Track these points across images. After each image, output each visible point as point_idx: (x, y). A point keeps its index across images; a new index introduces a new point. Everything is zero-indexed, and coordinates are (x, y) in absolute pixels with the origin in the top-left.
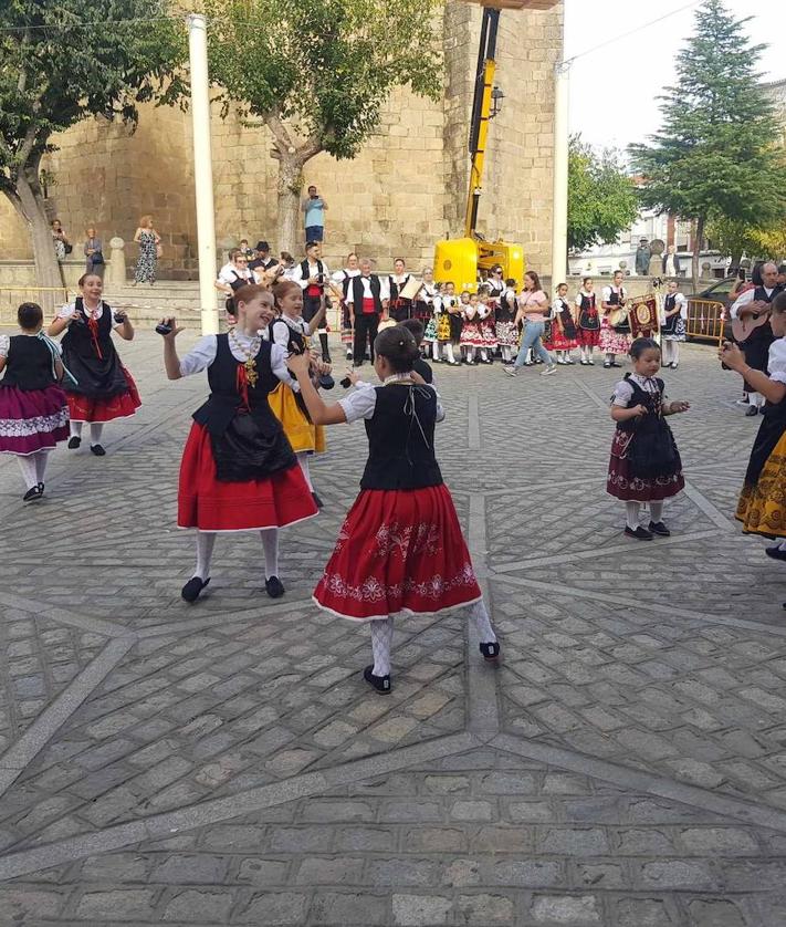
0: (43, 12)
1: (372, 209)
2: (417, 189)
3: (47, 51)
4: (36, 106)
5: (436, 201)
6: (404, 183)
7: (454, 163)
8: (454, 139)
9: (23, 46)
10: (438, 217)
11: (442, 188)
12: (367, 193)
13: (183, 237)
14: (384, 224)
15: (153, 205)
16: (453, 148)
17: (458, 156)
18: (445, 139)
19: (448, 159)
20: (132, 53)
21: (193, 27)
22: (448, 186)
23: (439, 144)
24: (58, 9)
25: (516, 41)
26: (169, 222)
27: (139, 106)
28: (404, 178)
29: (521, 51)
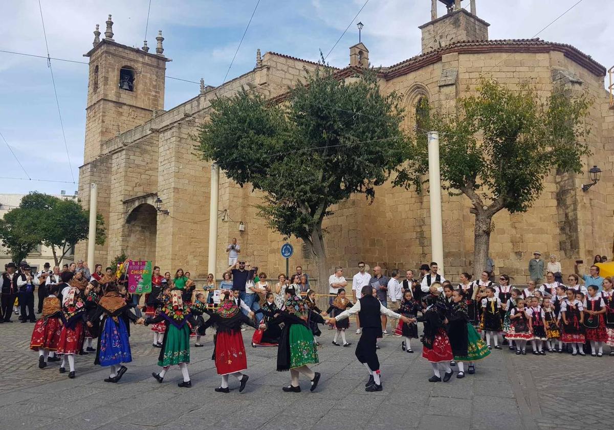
0: (338, 138)
1: (510, 245)
2: (541, 231)
3: (338, 159)
4: (327, 190)
5: (554, 238)
6: (531, 228)
7: (567, 215)
8: (565, 200)
9: (323, 158)
10: (556, 249)
11: (558, 231)
12: (506, 235)
13: (384, 264)
14: (518, 254)
15: (368, 246)
16: (565, 205)
17: (569, 210)
18: (558, 200)
19: (561, 212)
20: (387, 156)
21: (431, 138)
22: (562, 229)
23: (555, 202)
24: (347, 135)
25: (597, 139)
26: (377, 255)
27: (375, 188)
28: (531, 225)
29: (600, 145)
